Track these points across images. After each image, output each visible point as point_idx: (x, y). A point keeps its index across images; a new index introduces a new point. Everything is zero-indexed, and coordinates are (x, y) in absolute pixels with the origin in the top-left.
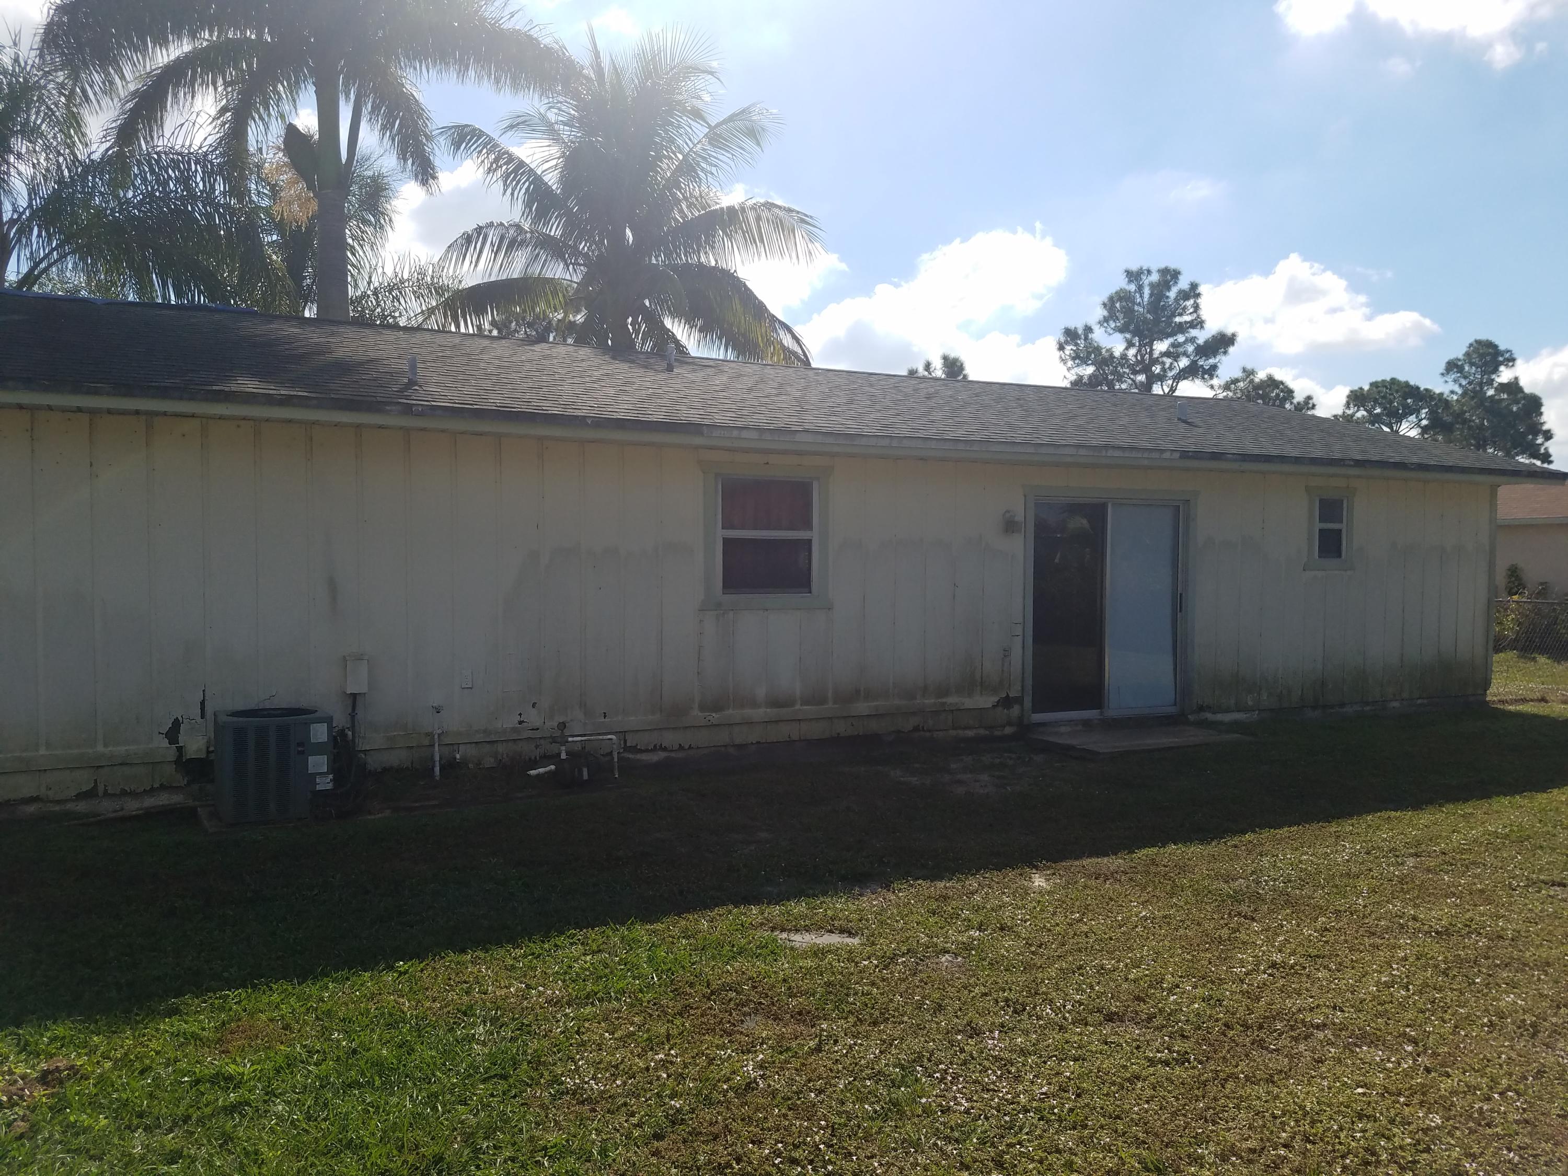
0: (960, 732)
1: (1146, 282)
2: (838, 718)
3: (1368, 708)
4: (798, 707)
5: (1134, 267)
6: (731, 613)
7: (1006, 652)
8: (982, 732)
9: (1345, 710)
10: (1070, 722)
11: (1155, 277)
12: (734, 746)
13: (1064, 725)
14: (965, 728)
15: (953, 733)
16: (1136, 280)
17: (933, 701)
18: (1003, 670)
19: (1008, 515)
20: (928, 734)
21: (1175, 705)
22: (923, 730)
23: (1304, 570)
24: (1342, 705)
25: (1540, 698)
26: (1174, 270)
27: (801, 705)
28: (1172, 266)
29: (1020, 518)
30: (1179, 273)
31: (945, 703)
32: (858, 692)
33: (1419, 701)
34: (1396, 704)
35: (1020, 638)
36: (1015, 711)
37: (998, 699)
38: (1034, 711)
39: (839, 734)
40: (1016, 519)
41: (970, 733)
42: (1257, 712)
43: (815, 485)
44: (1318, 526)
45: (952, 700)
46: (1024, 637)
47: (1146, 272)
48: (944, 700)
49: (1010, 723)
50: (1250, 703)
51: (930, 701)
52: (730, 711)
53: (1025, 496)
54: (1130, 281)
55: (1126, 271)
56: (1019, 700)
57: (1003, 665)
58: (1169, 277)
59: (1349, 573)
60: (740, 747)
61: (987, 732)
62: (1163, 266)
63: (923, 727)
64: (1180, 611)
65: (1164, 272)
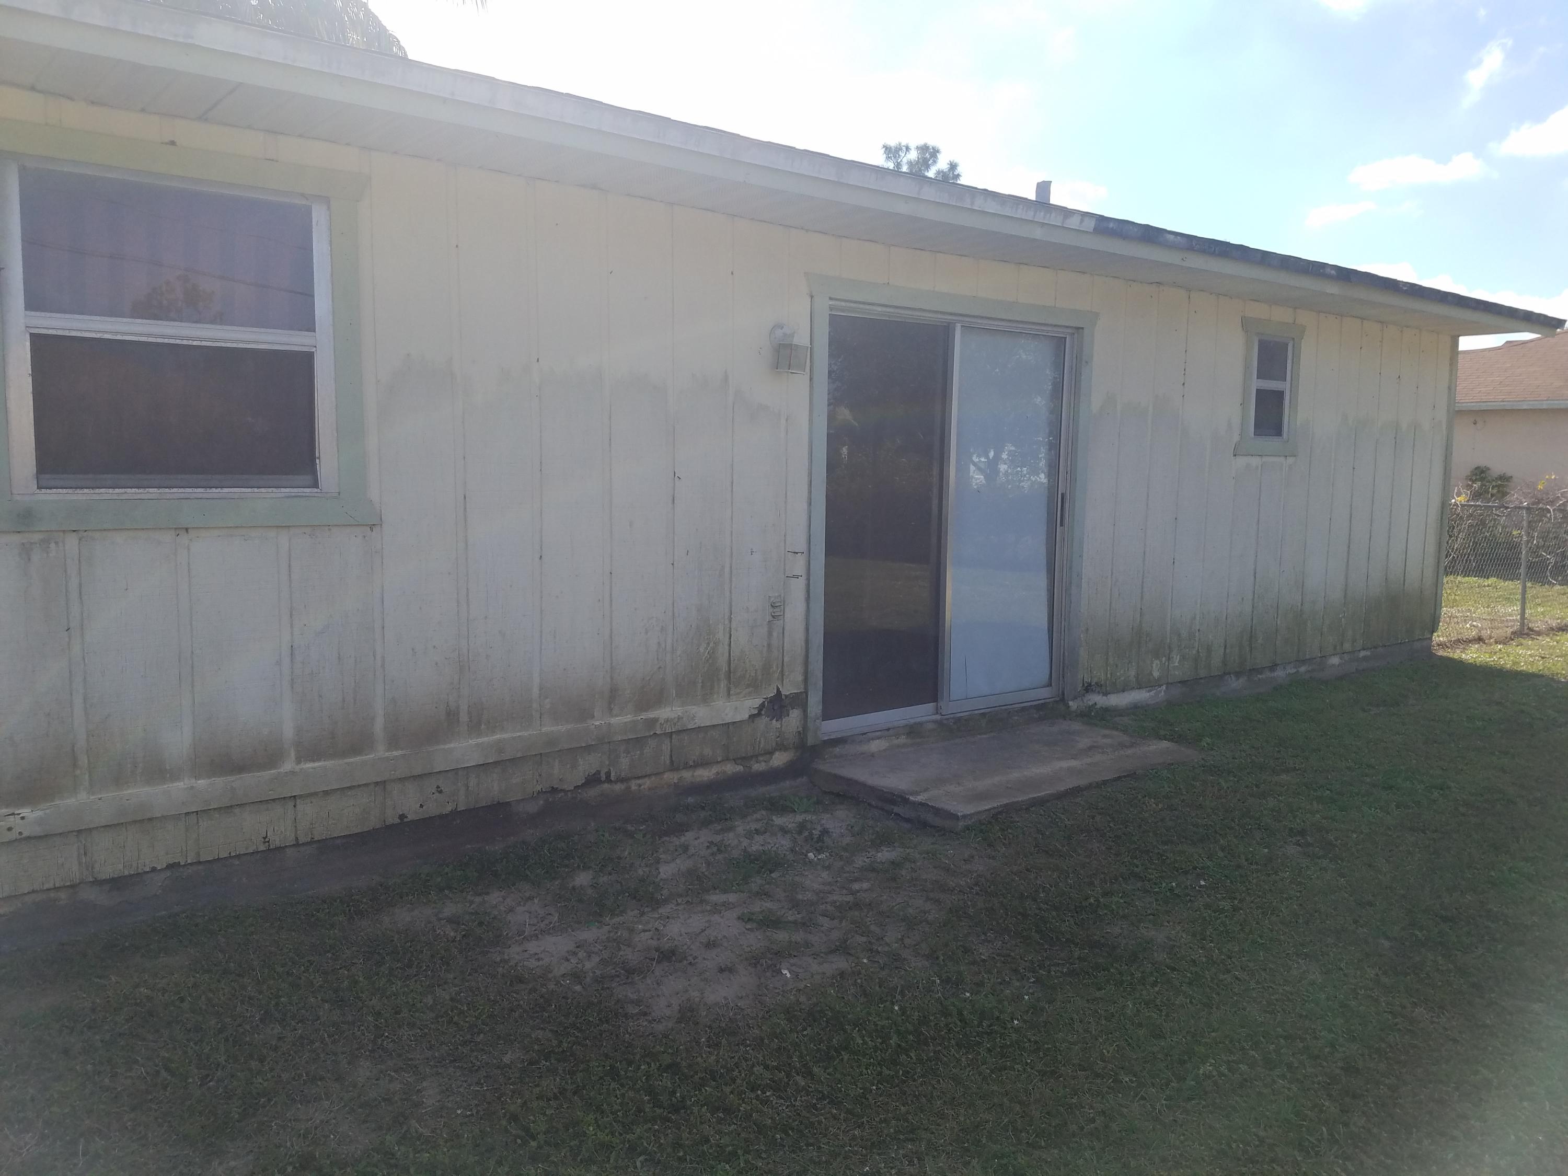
0: (687, 775)
1: (905, 160)
2: (401, 780)
3: (1303, 669)
4: (288, 765)
5: (892, 143)
6: (72, 542)
7: (776, 609)
8: (730, 768)
9: (1276, 674)
10: (888, 732)
11: (913, 155)
12: (98, 883)
13: (879, 738)
14: (696, 765)
15: (671, 777)
16: (895, 157)
17: (628, 718)
18: (769, 645)
19: (779, 333)
20: (619, 787)
21: (1050, 685)
22: (608, 780)
23: (1235, 455)
24: (1273, 667)
25: (1476, 637)
26: (933, 148)
27: (299, 761)
28: (931, 143)
29: (802, 339)
30: (938, 151)
31: (655, 721)
32: (452, 715)
33: (1362, 654)
34: (1335, 660)
35: (802, 582)
36: (793, 719)
37: (761, 701)
38: (827, 715)
39: (402, 817)
40: (796, 341)
41: (705, 774)
42: (1164, 687)
43: (319, 216)
44: (1256, 384)
45: (665, 713)
46: (808, 579)
47: (904, 149)
48: (651, 715)
49: (781, 747)
50: (1156, 674)
51: (621, 719)
52: (83, 796)
53: (812, 297)
54: (888, 158)
55: (884, 147)
56: (800, 700)
57: (770, 634)
58: (927, 155)
59: (1290, 460)
60: (116, 883)
61: (740, 768)
62: (921, 143)
63: (608, 774)
64: (1062, 525)
65: (924, 149)
